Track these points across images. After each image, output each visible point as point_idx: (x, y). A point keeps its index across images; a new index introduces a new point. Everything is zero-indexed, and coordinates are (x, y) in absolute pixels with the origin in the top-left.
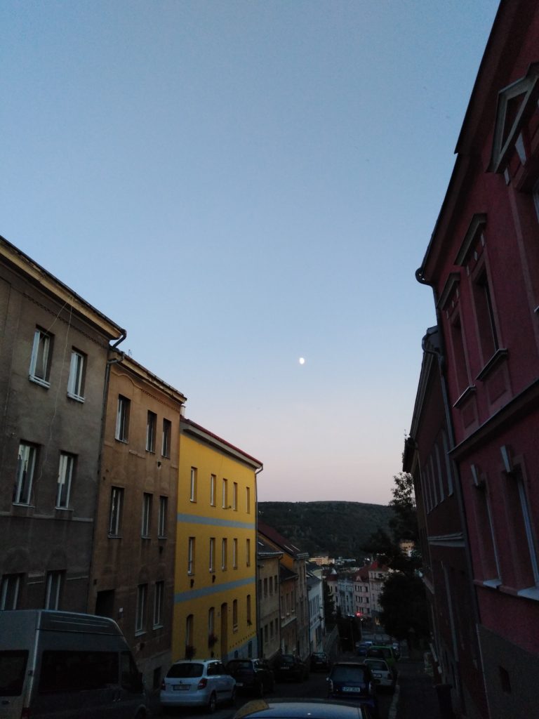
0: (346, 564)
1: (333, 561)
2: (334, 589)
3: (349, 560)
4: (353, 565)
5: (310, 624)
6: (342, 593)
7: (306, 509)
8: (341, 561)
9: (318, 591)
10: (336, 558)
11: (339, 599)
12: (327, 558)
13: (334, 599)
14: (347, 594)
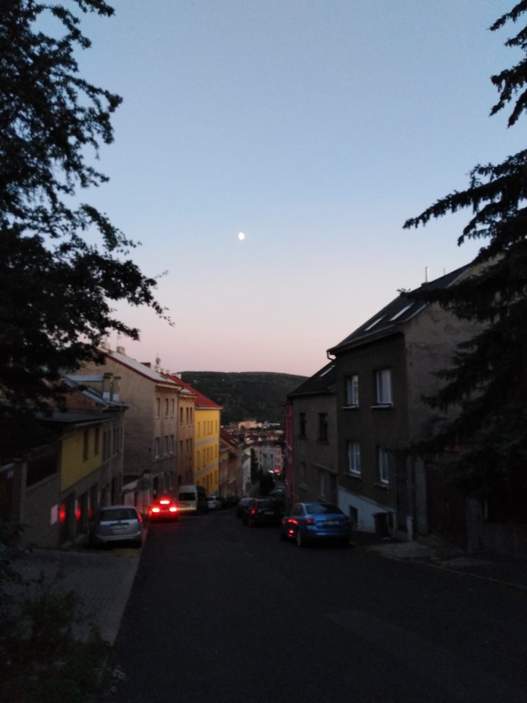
0: (271, 428)
1: (260, 425)
2: (259, 452)
3: (274, 424)
4: (277, 428)
5: (242, 481)
6: (265, 456)
7: (238, 380)
8: (267, 425)
9: (248, 462)
10: (263, 422)
11: (262, 459)
12: (255, 422)
13: (259, 461)
14: (269, 456)
